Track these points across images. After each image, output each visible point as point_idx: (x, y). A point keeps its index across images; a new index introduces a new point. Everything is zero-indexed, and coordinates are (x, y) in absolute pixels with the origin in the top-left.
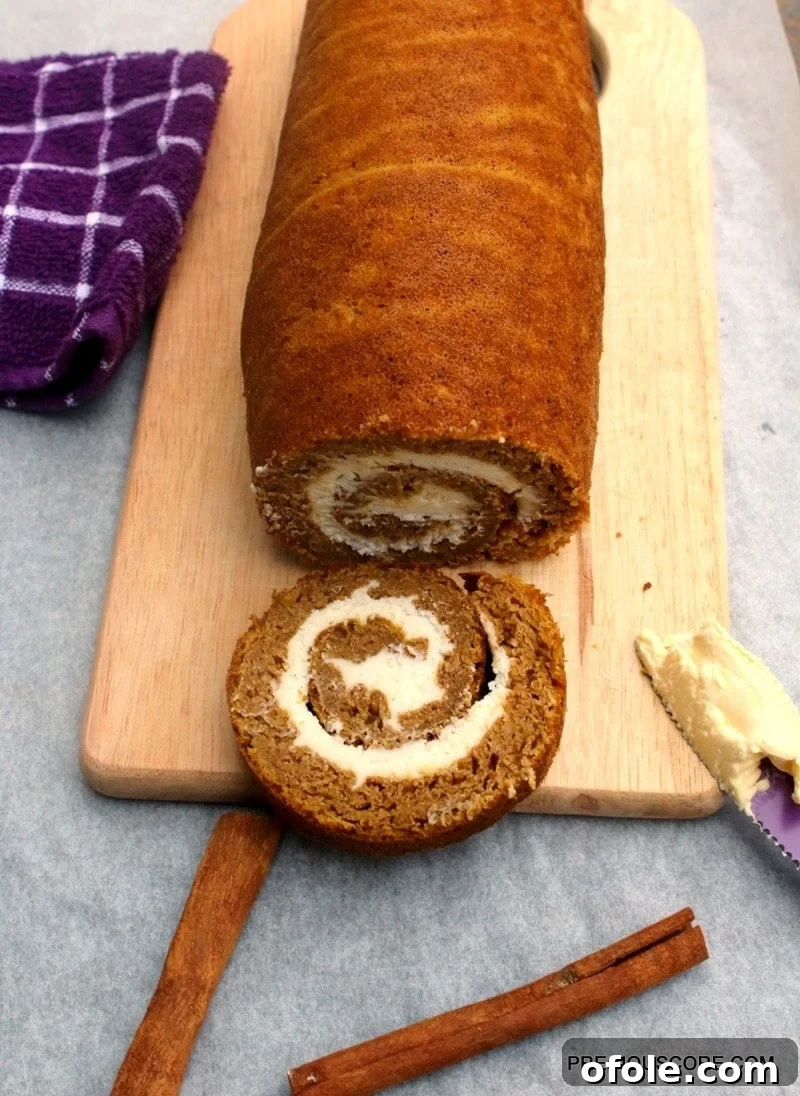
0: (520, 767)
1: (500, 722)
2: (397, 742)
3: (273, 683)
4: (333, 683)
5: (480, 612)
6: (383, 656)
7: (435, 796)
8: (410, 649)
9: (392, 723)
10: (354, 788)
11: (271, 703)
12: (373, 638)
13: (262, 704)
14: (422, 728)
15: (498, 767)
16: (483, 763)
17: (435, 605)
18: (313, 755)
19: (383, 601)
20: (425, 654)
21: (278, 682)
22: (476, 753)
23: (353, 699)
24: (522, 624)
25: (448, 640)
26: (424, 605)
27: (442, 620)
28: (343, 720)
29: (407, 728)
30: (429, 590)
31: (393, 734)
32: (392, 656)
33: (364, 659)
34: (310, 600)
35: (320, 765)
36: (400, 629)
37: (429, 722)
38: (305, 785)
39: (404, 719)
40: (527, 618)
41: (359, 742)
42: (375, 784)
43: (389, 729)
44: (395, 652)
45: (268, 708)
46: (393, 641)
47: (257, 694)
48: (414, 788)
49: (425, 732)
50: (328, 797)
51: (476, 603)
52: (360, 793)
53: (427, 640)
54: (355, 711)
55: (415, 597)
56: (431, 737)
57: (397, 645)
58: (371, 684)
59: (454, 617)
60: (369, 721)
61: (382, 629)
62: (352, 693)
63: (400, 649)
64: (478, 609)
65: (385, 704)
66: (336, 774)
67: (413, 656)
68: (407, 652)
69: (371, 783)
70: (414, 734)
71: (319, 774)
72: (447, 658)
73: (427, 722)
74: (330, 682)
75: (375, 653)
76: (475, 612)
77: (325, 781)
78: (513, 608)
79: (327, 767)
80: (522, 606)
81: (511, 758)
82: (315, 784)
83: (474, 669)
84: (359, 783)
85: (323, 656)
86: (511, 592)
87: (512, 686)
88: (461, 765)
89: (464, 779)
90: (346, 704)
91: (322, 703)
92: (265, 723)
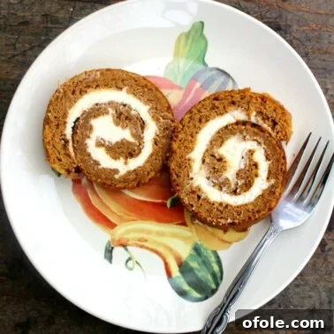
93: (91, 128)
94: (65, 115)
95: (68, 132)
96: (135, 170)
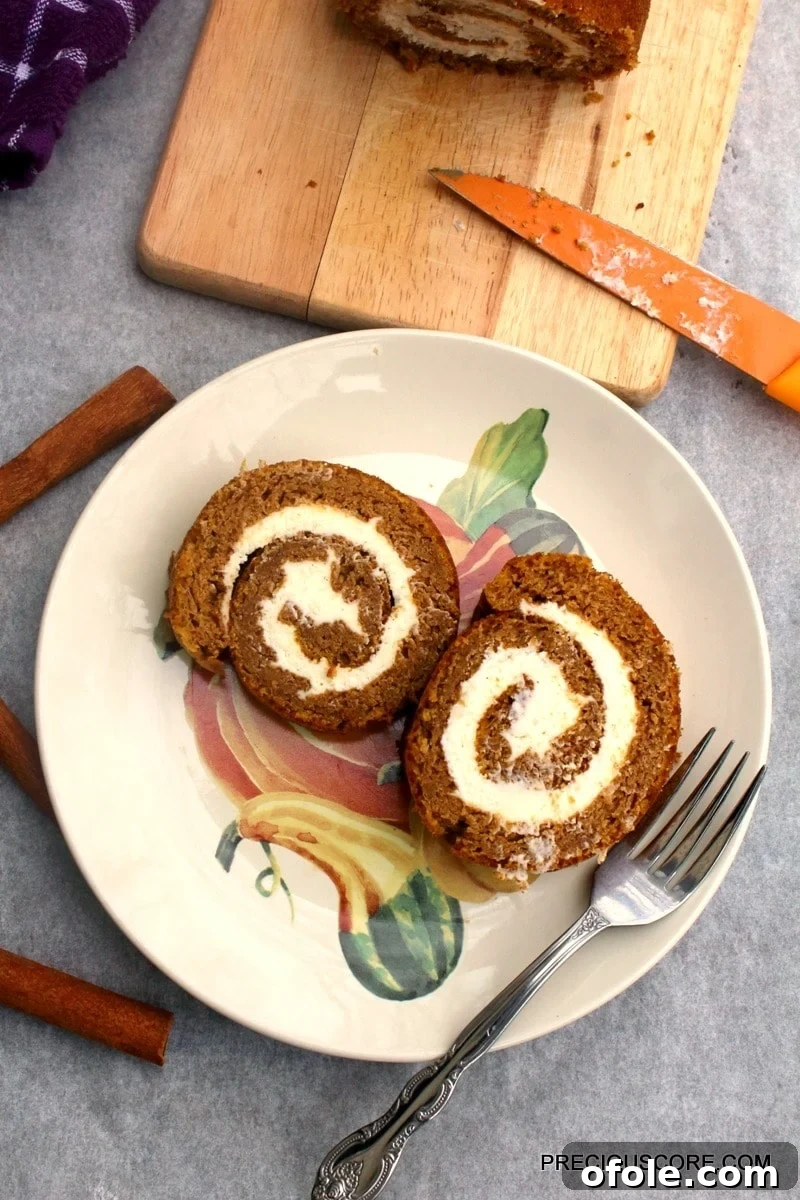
0: (248, 481)
1: (250, 523)
2: (337, 540)
3: (417, 632)
4: (368, 612)
5: (226, 626)
6: (319, 620)
7: (321, 488)
8: (296, 615)
9: (333, 557)
10: (380, 518)
11: (424, 614)
12: (321, 641)
13: (431, 617)
14: (311, 544)
15: (265, 489)
16: (275, 497)
17: (260, 649)
18: (403, 558)
19: (300, 673)
20: (285, 606)
21: (411, 631)
22: (278, 506)
23: (357, 592)
24: (200, 599)
25: (262, 611)
26: (270, 654)
27: (259, 632)
28: (371, 577)
29: (322, 548)
30: (259, 667)
31: (336, 548)
32: (313, 617)
33: (336, 623)
34: (361, 703)
35: (402, 547)
36: (297, 640)
37: (303, 547)
38: (418, 535)
39: (324, 558)
40: (193, 603)
41: (364, 554)
42: (363, 515)
43: (337, 554)
44: (308, 618)
45: (427, 611)
46: (307, 630)
47: (432, 627)
48: (336, 500)
49: (310, 539)
50: (403, 520)
51: (226, 636)
52: (377, 513)
53: (279, 619)
54: (360, 581)
55: (273, 664)
56: (307, 534)
57: (304, 625)
58: (338, 598)
59: (249, 632)
60: (351, 568)
61: (311, 646)
62: (356, 598)
63: (304, 620)
64: (226, 630)
65: (332, 576)
66: (391, 536)
67: (296, 608)
68: (300, 614)
69: (366, 518)
70: (320, 541)
71: (405, 540)
72: (270, 596)
73: (306, 547)
74: (371, 615)
75: (325, 625)
76: (230, 628)
77: (401, 532)
78: (200, 617)
79: (396, 543)
80: (192, 616)
81: (252, 492)
82: (410, 533)
83: (251, 575)
84: (374, 521)
85: (367, 641)
86: (194, 632)
87: (230, 550)
88: (293, 501)
89: (294, 492)
90: (364, 590)
91: (383, 598)
92: (433, 599)
93: (280, 579)
94: (235, 535)
95: (231, 570)
96: (343, 694)
